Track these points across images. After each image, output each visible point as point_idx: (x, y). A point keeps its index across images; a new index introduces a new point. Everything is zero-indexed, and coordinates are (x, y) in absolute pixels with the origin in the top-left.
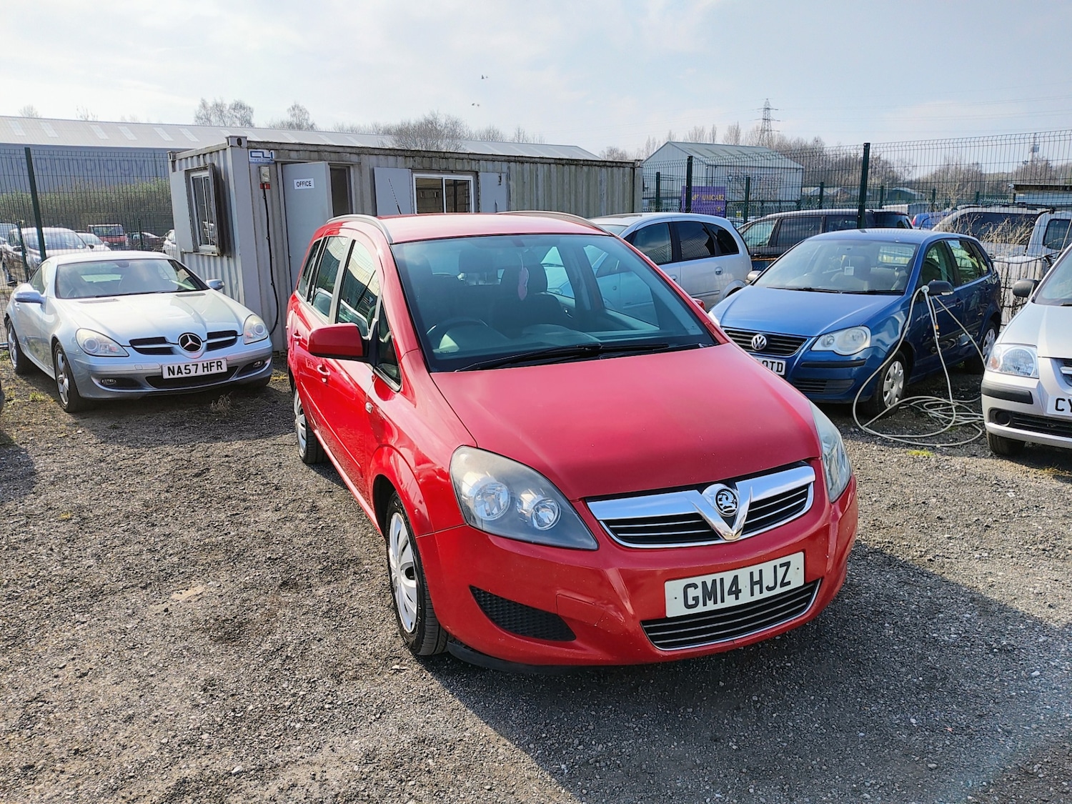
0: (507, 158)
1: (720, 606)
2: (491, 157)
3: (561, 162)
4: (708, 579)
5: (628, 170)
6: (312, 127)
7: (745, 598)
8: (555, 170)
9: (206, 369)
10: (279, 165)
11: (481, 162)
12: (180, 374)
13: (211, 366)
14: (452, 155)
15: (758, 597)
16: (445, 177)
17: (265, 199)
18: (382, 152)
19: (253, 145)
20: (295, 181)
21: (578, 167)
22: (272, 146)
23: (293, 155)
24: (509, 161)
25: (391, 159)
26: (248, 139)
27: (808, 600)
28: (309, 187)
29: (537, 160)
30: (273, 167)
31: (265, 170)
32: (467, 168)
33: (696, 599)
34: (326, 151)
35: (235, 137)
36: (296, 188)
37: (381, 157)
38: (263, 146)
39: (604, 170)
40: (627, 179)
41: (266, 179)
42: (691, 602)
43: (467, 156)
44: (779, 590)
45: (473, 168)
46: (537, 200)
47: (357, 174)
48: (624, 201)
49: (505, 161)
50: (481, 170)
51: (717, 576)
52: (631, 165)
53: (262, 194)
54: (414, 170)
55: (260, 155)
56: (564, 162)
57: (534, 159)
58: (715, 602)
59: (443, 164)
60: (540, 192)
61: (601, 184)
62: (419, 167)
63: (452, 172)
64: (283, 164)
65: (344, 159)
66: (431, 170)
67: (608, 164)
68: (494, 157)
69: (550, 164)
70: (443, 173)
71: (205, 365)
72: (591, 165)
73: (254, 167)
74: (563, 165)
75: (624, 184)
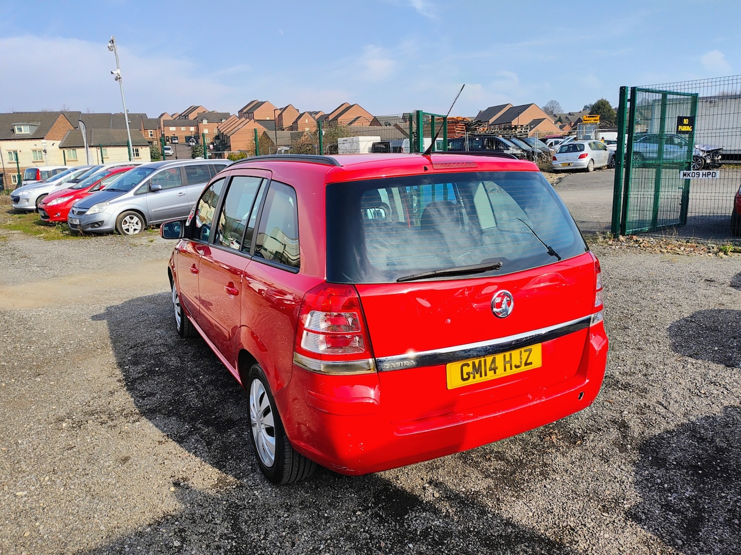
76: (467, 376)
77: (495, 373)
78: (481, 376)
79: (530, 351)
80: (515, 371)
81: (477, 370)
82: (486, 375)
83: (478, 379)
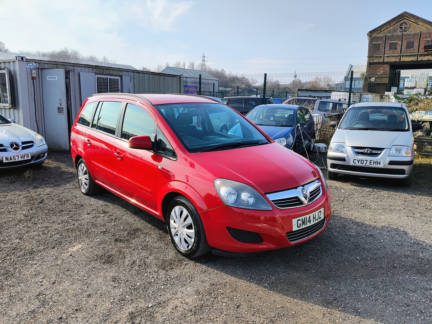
0: (133, 71)
1: (306, 226)
2: (127, 70)
3: (154, 74)
4: (303, 217)
5: (178, 78)
6: (6, 51)
7: (312, 223)
8: (152, 77)
9: (22, 158)
10: (40, 70)
11: (123, 72)
12: (11, 160)
13: (24, 157)
14: (111, 68)
15: (315, 222)
16: (109, 77)
17: (34, 84)
18: (83, 66)
19: (28, 60)
20: (48, 77)
21: (160, 76)
22: (37, 61)
23: (46, 66)
24: (134, 72)
25: (87, 69)
26: (26, 58)
27: (323, 223)
28: (55, 79)
29: (145, 72)
30: (37, 70)
31: (34, 72)
32: (117, 74)
33: (300, 224)
34: (60, 64)
35: (20, 57)
36: (48, 79)
37: (83, 68)
38: (33, 61)
39: (169, 78)
40: (178, 82)
41: (35, 76)
42: (299, 226)
43: (117, 69)
44: (319, 220)
45: (120, 75)
46: (145, 88)
47: (73, 74)
48: (177, 90)
49: (132, 72)
50: (123, 75)
51: (305, 216)
52: (179, 76)
53: (32, 82)
54: (96, 74)
55: (32, 65)
56: (155, 74)
57: (143, 72)
58: (305, 225)
59: (108, 72)
60: (146, 85)
61: (168, 83)
62: (98, 73)
63: (111, 75)
64: (42, 69)
65: (67, 68)
66: (103, 74)
67: (171, 75)
68: (128, 70)
69: (149, 74)
70: (108, 76)
71: (22, 156)
72: (165, 76)
73: (28, 70)
74: (154, 75)
75: (177, 83)
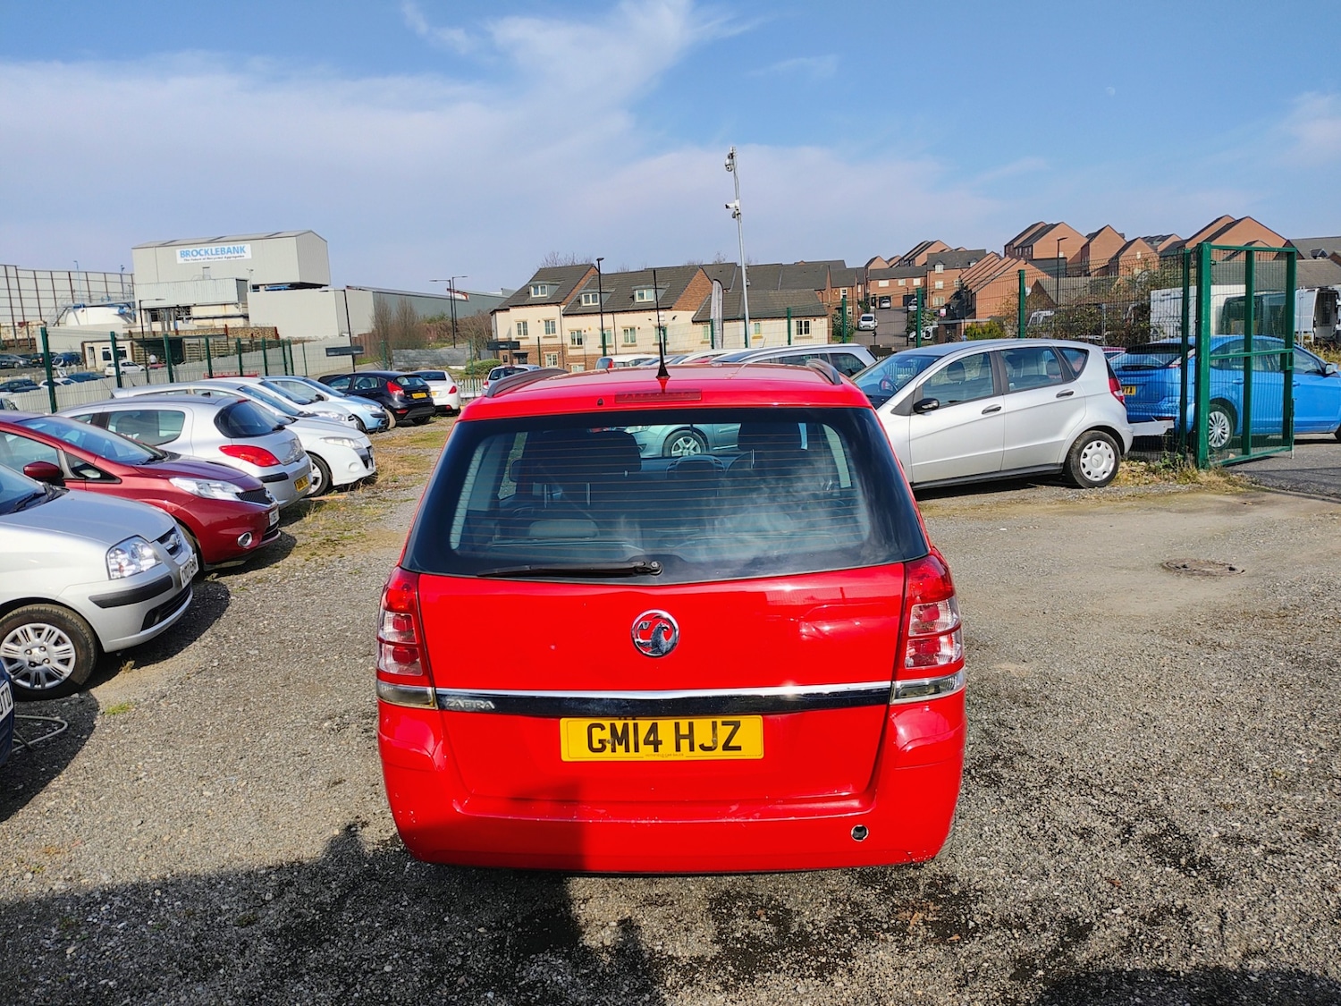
76: (600, 746)
77: (656, 750)
78: (627, 750)
79: (737, 725)
80: (699, 755)
81: (620, 738)
82: (637, 750)
83: (620, 755)
